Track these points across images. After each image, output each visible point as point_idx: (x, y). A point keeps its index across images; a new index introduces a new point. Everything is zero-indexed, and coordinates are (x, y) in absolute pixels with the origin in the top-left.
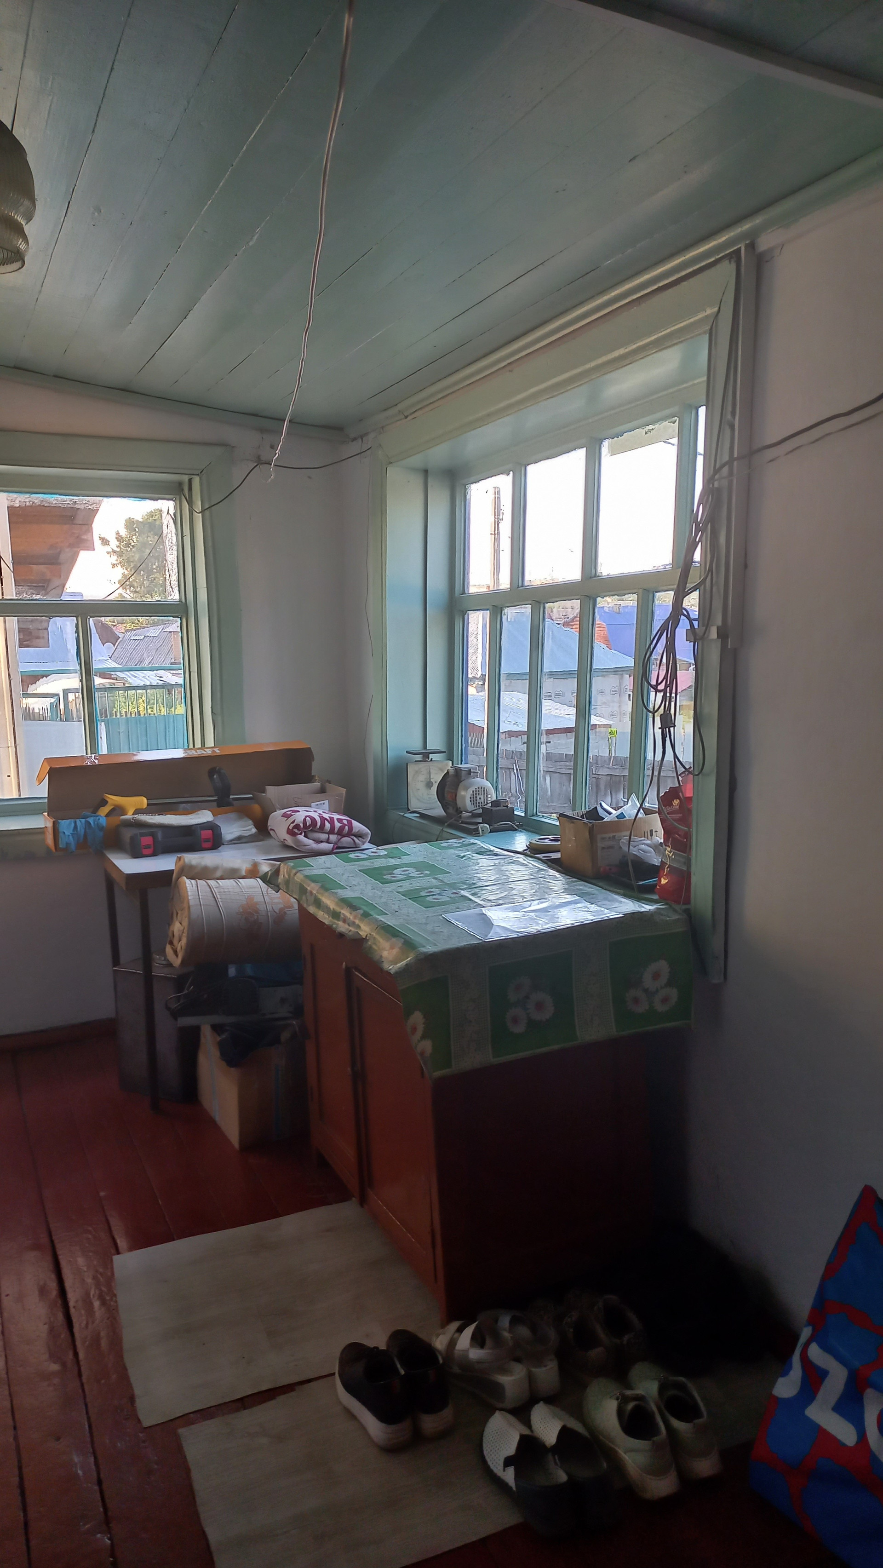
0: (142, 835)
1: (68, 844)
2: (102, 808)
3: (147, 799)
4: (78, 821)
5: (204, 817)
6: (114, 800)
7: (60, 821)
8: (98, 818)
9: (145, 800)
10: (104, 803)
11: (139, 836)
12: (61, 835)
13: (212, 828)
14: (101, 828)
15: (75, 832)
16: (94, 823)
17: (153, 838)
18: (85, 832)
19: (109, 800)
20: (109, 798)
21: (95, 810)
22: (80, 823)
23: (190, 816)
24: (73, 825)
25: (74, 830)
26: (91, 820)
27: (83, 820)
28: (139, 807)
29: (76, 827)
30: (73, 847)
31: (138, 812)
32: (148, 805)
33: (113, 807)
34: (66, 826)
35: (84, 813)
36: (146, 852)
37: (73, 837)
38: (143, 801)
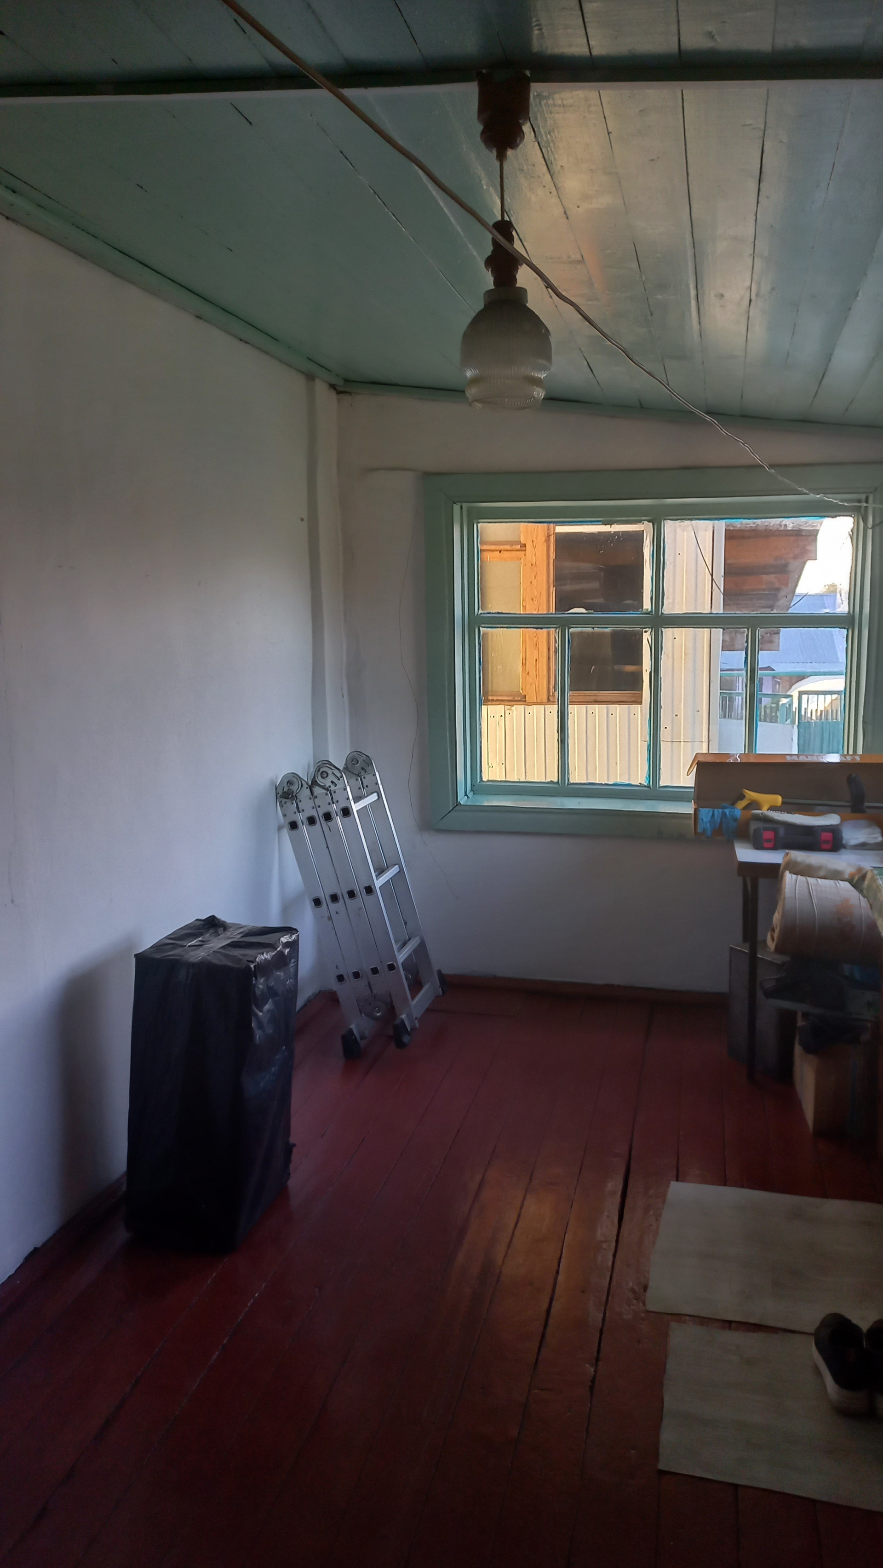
0: (765, 829)
1: (704, 830)
2: (740, 802)
3: (782, 798)
4: (716, 810)
5: (832, 820)
6: (751, 795)
7: (700, 809)
8: (733, 810)
9: (780, 798)
10: (742, 797)
11: (762, 830)
12: (700, 821)
13: (834, 831)
14: (735, 820)
15: (713, 820)
16: (729, 814)
17: (775, 833)
18: (721, 820)
19: (746, 795)
20: (747, 793)
21: (733, 804)
22: (718, 812)
23: (818, 818)
24: (711, 813)
25: (711, 818)
26: (727, 811)
27: (720, 810)
28: (774, 804)
29: (713, 815)
30: (709, 833)
31: (773, 808)
32: (783, 803)
33: (749, 802)
34: (706, 814)
35: (724, 804)
36: (766, 845)
37: (710, 824)
38: (778, 799)
